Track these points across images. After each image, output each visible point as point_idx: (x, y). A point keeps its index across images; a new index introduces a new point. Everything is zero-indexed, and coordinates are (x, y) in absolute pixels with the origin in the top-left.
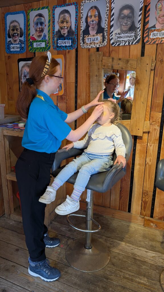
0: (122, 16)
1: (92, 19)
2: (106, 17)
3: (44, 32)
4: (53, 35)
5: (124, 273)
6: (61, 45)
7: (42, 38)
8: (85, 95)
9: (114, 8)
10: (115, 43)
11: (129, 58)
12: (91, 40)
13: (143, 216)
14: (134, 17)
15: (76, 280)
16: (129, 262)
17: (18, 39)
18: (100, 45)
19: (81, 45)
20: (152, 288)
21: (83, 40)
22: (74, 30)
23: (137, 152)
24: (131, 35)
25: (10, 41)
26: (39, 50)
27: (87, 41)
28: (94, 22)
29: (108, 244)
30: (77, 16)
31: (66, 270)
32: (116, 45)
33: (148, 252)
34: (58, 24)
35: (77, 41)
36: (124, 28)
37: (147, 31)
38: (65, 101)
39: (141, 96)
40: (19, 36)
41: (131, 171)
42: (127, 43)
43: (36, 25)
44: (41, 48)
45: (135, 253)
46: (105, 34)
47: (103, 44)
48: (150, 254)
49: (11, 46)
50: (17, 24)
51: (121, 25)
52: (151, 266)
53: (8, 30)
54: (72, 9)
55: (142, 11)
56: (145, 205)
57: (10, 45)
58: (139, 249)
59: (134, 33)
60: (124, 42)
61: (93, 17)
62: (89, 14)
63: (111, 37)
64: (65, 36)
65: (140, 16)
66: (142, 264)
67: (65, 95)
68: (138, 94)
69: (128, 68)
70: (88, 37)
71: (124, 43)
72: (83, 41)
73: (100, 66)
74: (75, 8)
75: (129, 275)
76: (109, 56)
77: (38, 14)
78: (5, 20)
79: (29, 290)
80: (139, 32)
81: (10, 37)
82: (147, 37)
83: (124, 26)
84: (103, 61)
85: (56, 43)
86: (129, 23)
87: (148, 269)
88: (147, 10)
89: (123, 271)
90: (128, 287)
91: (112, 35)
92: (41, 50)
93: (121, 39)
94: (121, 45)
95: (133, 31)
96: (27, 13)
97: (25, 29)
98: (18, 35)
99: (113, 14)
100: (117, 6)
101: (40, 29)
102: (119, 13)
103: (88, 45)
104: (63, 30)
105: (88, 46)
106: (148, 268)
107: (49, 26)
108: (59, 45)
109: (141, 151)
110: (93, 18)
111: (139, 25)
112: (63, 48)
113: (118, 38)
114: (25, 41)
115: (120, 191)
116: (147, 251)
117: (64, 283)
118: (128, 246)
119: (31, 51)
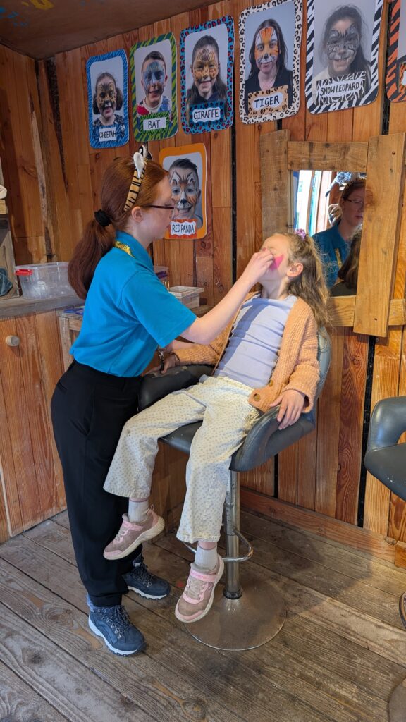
0: (333, 37)
1: (263, 53)
2: (296, 43)
3: (163, 94)
4: (183, 98)
5: (305, 665)
6: (199, 120)
7: (161, 109)
8: (253, 235)
9: (313, 19)
10: (318, 104)
11: (352, 140)
12: (264, 104)
13: (393, 539)
14: (360, 37)
15: (189, 663)
16: (326, 643)
17: (113, 113)
18: (284, 113)
19: (241, 116)
20: (364, 712)
21: (246, 104)
22: (226, 83)
23: (377, 375)
24: (355, 81)
25: (98, 120)
26: (154, 135)
27: (253, 105)
28: (270, 59)
29: (288, 596)
30: (231, 47)
31: (174, 637)
32: (320, 111)
33: (384, 628)
34: (192, 71)
35: (232, 107)
36: (338, 66)
37: (395, 67)
38: (211, 251)
39: (379, 236)
40: (115, 108)
41: (364, 425)
42: (346, 104)
43: (147, 79)
44: (158, 131)
45: (350, 625)
46: (295, 86)
47: (291, 110)
48: (387, 632)
49: (101, 130)
50: (111, 81)
51: (331, 59)
52: (378, 661)
53: (93, 96)
54: (219, 33)
55: (380, 19)
56: (399, 513)
57: (98, 128)
58: (362, 618)
59: (361, 76)
60: (339, 101)
61: (266, 47)
62: (258, 42)
63: (307, 91)
64: (207, 99)
65: (375, 31)
66: (357, 653)
67: (210, 238)
68: (371, 231)
69: (346, 164)
70: (256, 95)
71: (338, 104)
72: (246, 108)
73: (283, 165)
74: (226, 31)
75: (316, 672)
76: (305, 140)
77: (152, 53)
78: (88, 75)
79: (86, 664)
80: (374, 72)
81: (97, 112)
82: (395, 84)
83: (337, 60)
84: (290, 152)
85: (188, 117)
86: (350, 52)
87: (369, 667)
88: (394, 13)
89: (305, 661)
90: (303, 699)
91: (310, 87)
92: (159, 135)
93: (332, 95)
94: (331, 109)
95: (360, 70)
96: (128, 53)
97: (125, 91)
98: (112, 104)
99: (312, 35)
100: (319, 14)
101: (155, 88)
102: (326, 30)
103: (258, 117)
104: (202, 85)
105: (257, 119)
106: (370, 665)
107: (173, 79)
108: (195, 121)
109: (384, 374)
110: (267, 49)
111: (374, 55)
112: (203, 128)
113: (324, 93)
114: (126, 118)
115: (338, 472)
116: (382, 624)
117: (161, 664)
118: (335, 606)
119: (138, 140)
